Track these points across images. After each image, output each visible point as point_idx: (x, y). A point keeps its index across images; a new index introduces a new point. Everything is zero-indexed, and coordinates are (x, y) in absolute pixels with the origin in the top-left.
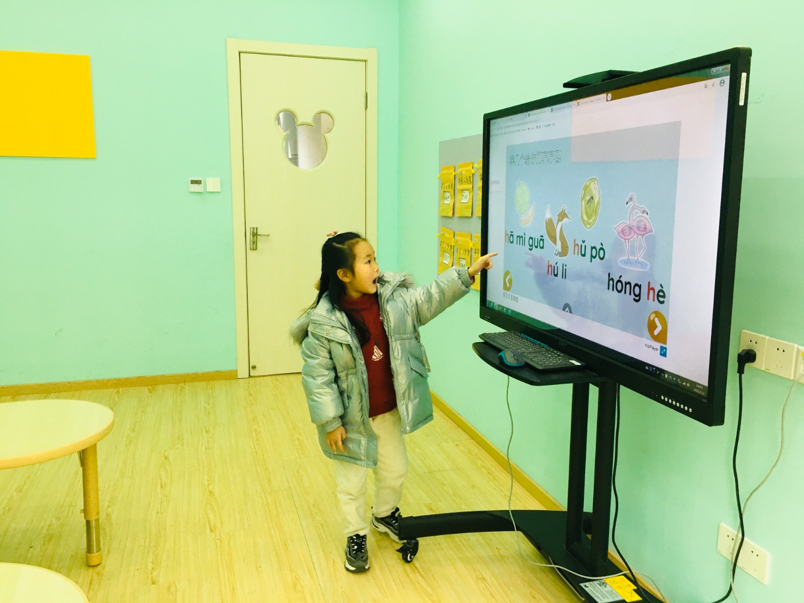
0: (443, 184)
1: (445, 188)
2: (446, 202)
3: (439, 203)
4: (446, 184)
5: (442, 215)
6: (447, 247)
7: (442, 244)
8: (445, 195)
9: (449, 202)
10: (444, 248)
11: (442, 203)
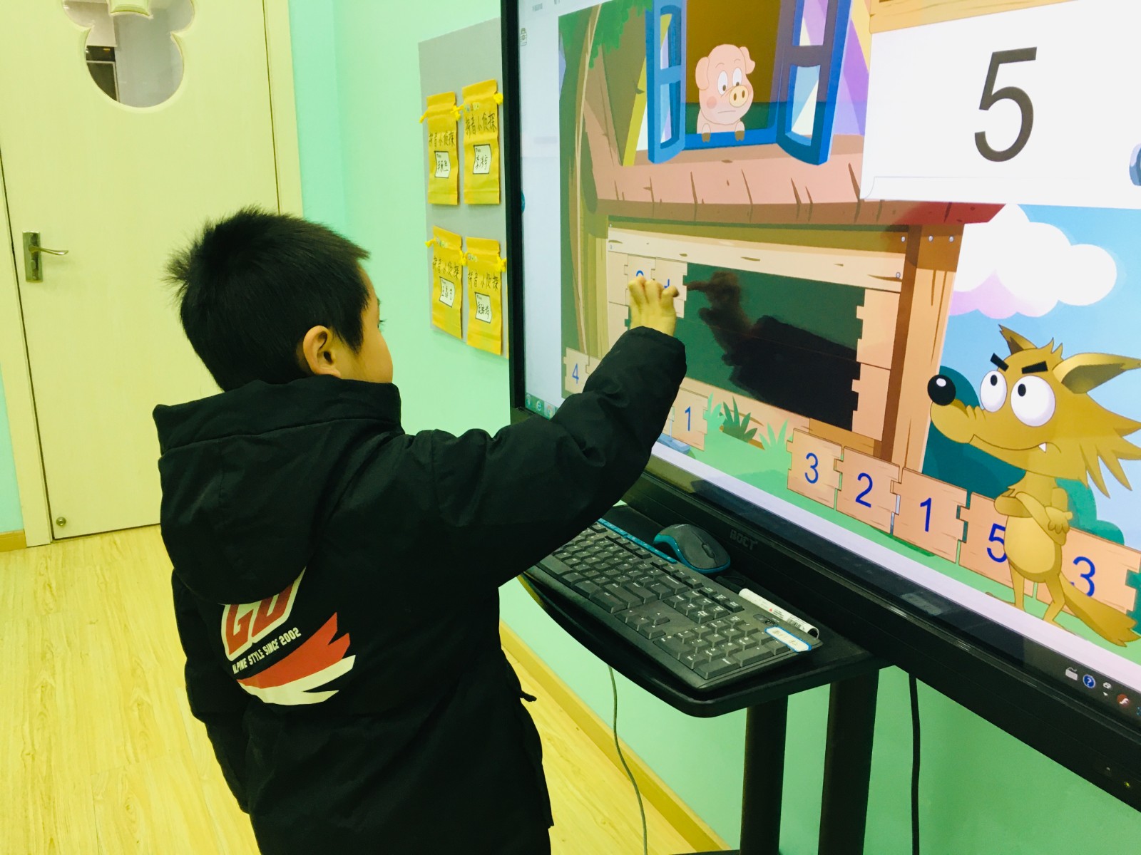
0: (431, 135)
1: (438, 144)
2: (439, 174)
3: (427, 177)
4: (439, 136)
5: (434, 202)
6: (447, 269)
7: (438, 262)
8: (438, 159)
9: (447, 173)
10: (442, 272)
11: (431, 176)
